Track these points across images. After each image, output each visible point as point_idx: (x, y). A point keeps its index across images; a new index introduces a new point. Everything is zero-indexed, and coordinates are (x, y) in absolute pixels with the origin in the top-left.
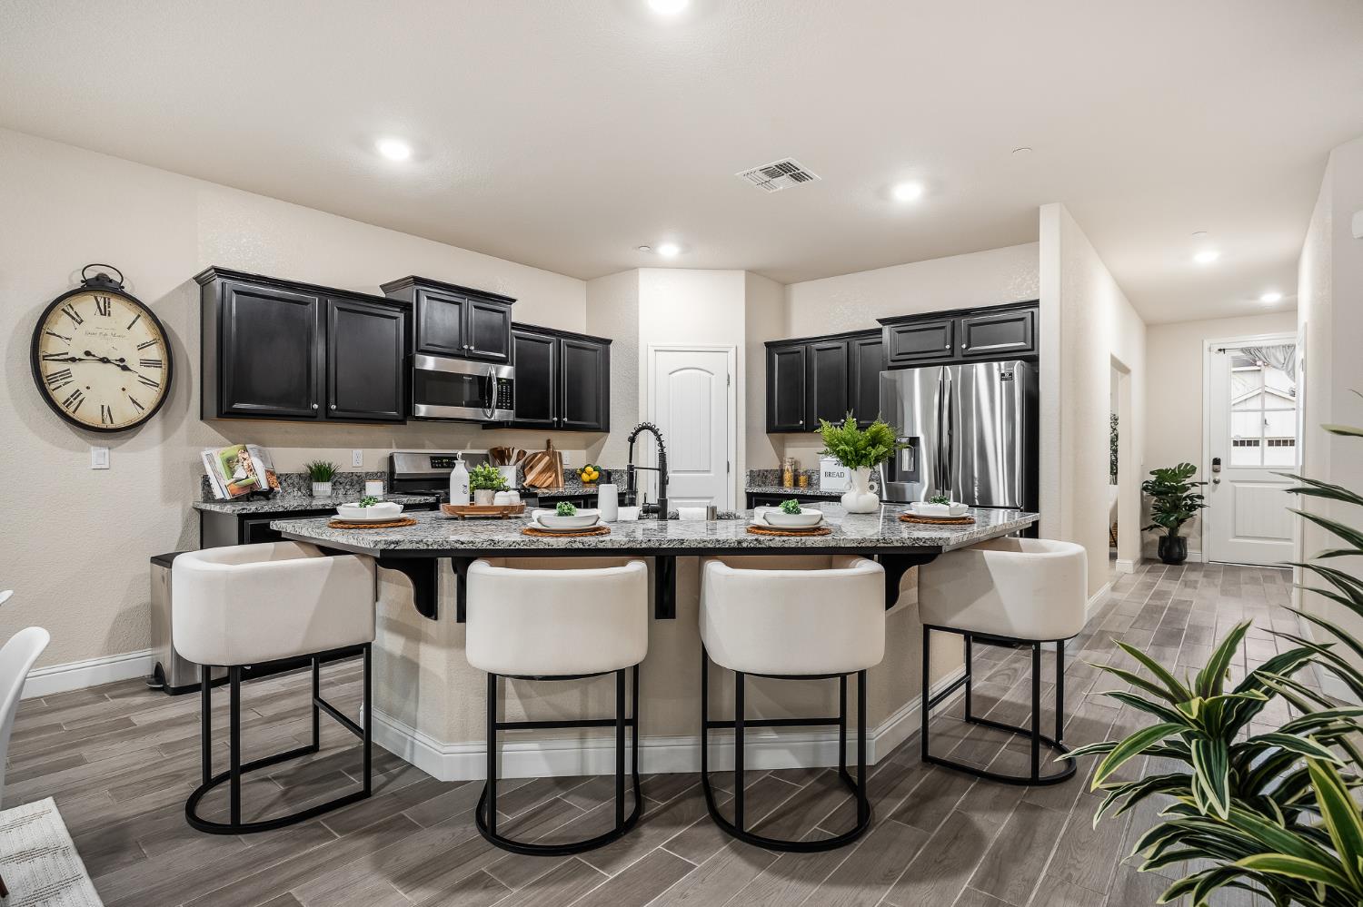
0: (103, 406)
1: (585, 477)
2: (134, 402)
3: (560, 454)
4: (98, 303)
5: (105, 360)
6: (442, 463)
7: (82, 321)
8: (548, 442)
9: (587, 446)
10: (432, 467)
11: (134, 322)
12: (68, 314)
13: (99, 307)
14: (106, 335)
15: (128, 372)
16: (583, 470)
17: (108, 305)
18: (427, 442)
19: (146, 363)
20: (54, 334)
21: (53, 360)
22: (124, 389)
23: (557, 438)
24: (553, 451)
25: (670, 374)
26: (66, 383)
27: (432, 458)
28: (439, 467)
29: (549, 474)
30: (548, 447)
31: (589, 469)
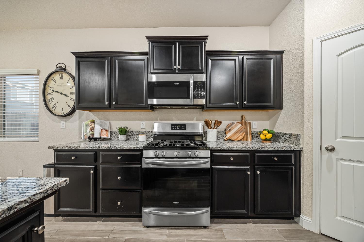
0: (61, 108)
1: (262, 136)
2: (69, 106)
3: (250, 123)
4: (60, 75)
5: (61, 94)
6: (176, 127)
7: (56, 82)
8: (242, 117)
9: (269, 119)
10: (171, 129)
11: (69, 80)
12: (53, 80)
13: (60, 77)
14: (62, 85)
15: (67, 97)
16: (261, 133)
17: (62, 76)
18: (174, 118)
19: (72, 93)
20: (50, 87)
21: (50, 95)
22: (66, 103)
23: (248, 115)
24: (245, 122)
25: (339, 56)
26: (53, 102)
27: (172, 125)
28: (174, 129)
29: (241, 134)
30: (242, 119)
31: (265, 132)
